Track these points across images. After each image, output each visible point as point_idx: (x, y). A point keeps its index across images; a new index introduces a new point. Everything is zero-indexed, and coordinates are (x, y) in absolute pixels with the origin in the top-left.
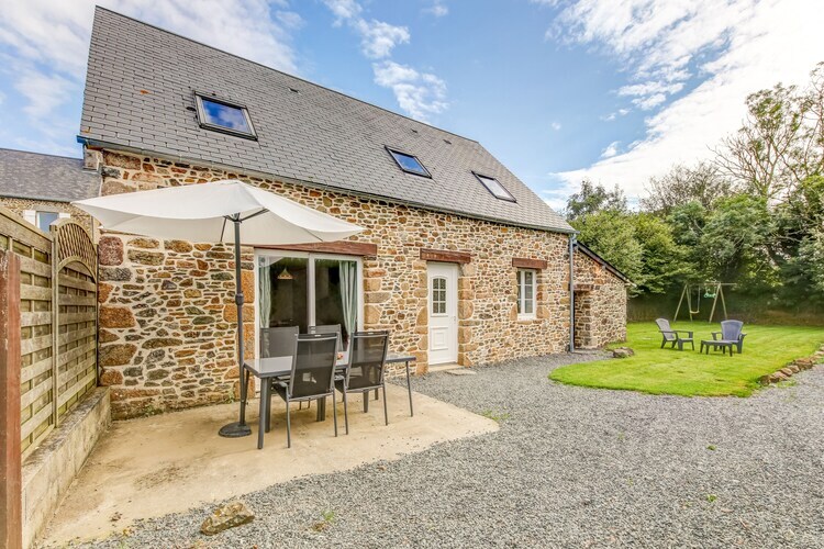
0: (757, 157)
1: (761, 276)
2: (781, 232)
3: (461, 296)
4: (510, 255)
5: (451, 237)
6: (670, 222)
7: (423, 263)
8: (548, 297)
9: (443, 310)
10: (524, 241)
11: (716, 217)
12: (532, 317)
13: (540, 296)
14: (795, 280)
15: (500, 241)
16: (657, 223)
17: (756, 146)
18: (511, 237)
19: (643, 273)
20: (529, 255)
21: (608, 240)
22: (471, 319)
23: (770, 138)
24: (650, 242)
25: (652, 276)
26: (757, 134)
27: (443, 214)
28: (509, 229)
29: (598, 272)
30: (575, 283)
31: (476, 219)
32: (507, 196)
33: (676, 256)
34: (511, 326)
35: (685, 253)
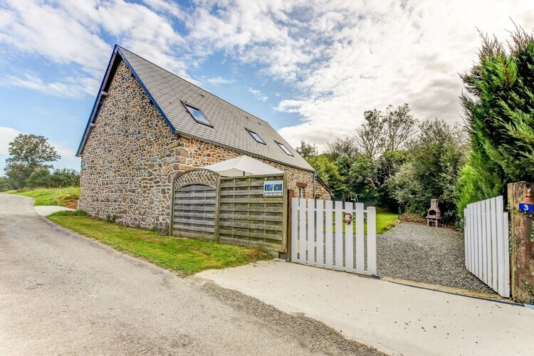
0: (368, 138)
1: (371, 192)
10: (300, 175)
15: (293, 175)
17: (367, 134)
18: (296, 173)
20: (301, 181)
23: (372, 131)
24: (331, 174)
25: (332, 190)
26: (368, 128)
28: (296, 169)
29: (322, 189)
30: (315, 193)
31: (286, 165)
33: (339, 181)
35: (343, 179)
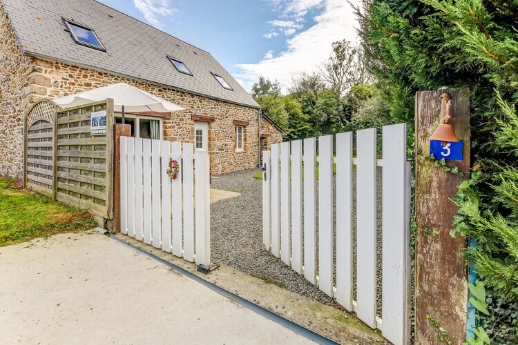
0: (336, 72)
1: (337, 130)
2: (344, 110)
3: (210, 139)
4: (232, 118)
5: (206, 109)
6: (300, 102)
7: (192, 122)
8: (249, 140)
9: (201, 147)
10: (238, 111)
11: (320, 102)
12: (241, 150)
13: (245, 140)
15: (227, 111)
16: (294, 102)
17: (336, 68)
18: (233, 110)
19: (289, 128)
20: (240, 119)
22: (215, 151)
23: (341, 64)
24: (292, 112)
25: (293, 130)
26: (336, 61)
27: (202, 97)
28: (232, 105)
29: (271, 128)
30: (261, 133)
31: (217, 100)
32: (229, 87)
33: (303, 119)
34: (233, 155)
35: (307, 118)
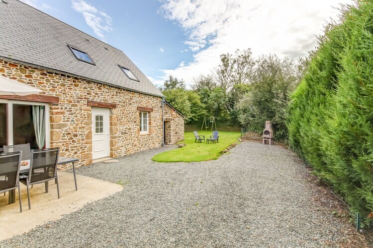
0: (223, 75)
1: (225, 115)
2: (229, 101)
3: (111, 124)
4: (136, 105)
5: (105, 96)
6: (199, 95)
7: (89, 108)
8: (153, 124)
9: (101, 130)
10: (142, 99)
11: (213, 94)
12: (147, 132)
13: (150, 124)
14: (233, 117)
15: (131, 99)
16: (195, 95)
17: (223, 72)
18: (136, 98)
19: (191, 113)
20: (145, 106)
21: (179, 100)
22: (117, 135)
23: (226, 70)
24: (193, 101)
25: (194, 115)
26: (223, 68)
27: (101, 84)
28: (136, 94)
29: (174, 113)
30: (165, 118)
31: (119, 88)
32: (136, 79)
33: (201, 107)
34: (137, 137)
35: (204, 106)
